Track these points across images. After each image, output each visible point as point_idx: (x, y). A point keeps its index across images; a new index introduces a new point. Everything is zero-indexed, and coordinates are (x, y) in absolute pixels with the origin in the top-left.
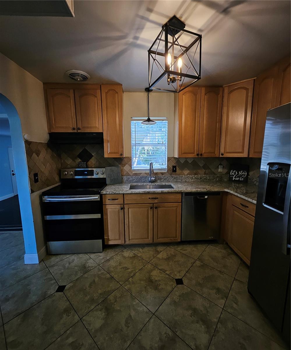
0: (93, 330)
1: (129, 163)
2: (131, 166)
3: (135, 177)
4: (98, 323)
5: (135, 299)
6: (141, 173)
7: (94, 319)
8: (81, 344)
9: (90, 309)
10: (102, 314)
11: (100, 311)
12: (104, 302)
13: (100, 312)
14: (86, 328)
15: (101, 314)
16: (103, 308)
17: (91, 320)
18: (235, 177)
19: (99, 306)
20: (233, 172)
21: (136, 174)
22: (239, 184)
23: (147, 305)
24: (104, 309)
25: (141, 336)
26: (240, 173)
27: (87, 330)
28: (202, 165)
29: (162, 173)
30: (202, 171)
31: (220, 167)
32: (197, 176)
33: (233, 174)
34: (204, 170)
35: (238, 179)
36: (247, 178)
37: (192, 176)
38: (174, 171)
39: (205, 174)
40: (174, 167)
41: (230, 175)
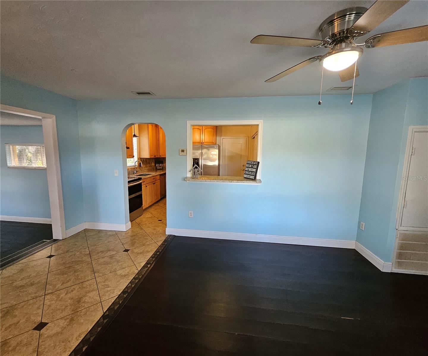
26: (160, 165)
28: (148, 162)
29: (136, 168)
30: (148, 165)
31: (153, 162)
32: (148, 168)
33: (157, 166)
34: (149, 165)
35: (160, 168)
36: (163, 167)
37: (146, 168)
38: (140, 166)
39: (149, 167)
40: (140, 164)
41: (156, 167)
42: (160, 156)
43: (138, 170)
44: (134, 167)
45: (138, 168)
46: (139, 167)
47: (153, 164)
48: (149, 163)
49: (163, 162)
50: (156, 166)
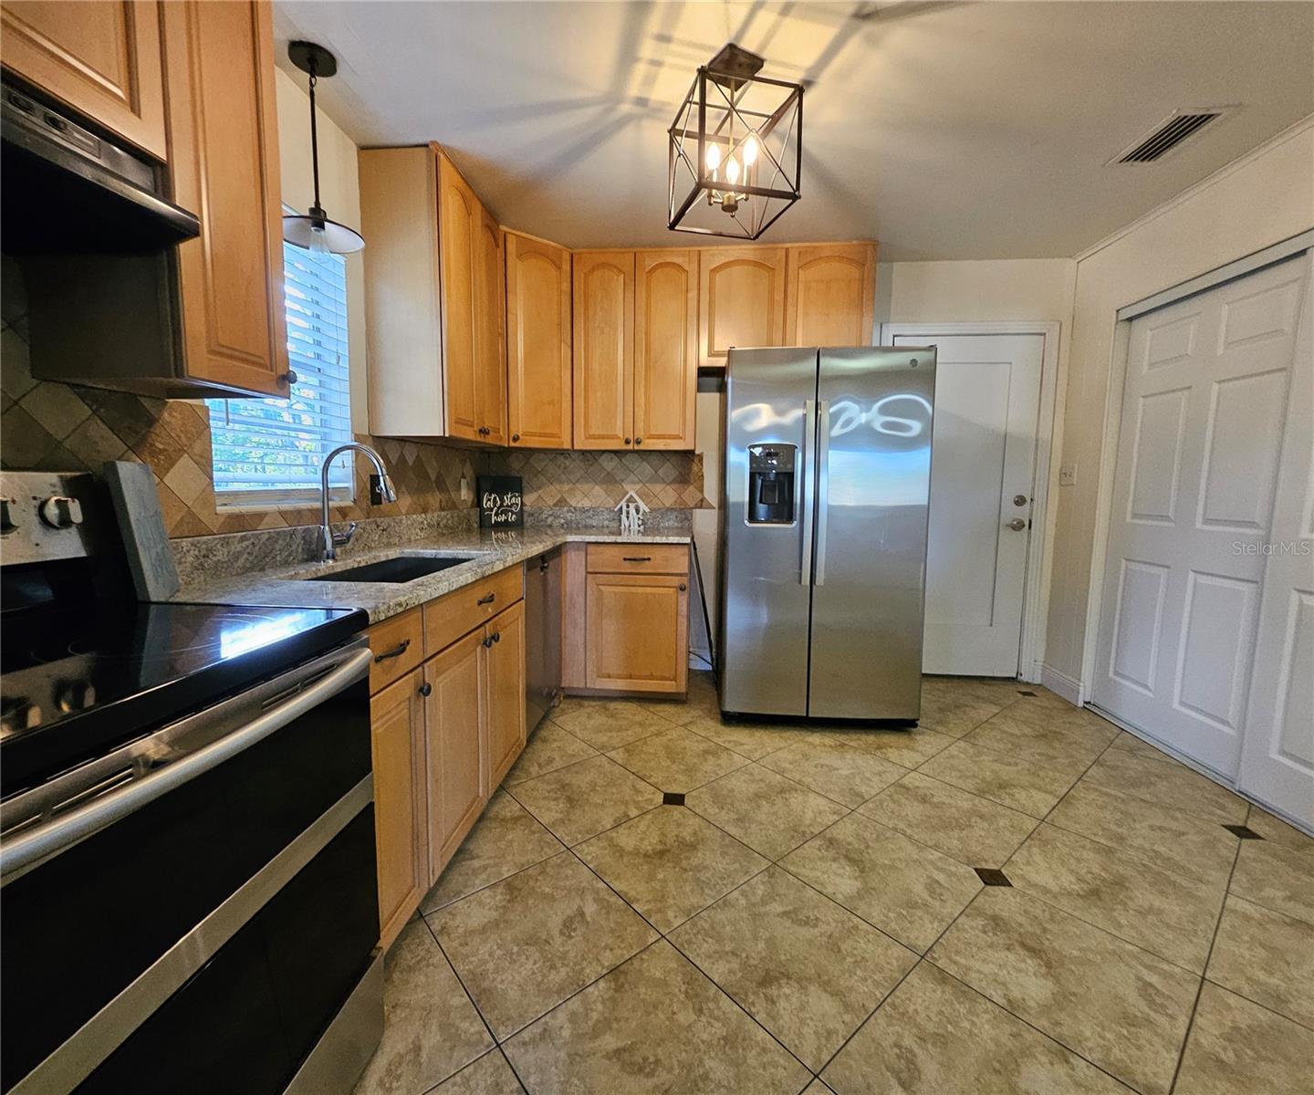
0: (847, 1018)
1: (197, 447)
2: (205, 464)
3: (243, 539)
4: (822, 1004)
5: (726, 900)
6: (261, 516)
7: (809, 1021)
8: (898, 1052)
9: (772, 1044)
10: (785, 994)
11: (773, 1002)
12: (736, 994)
13: (782, 1004)
14: (843, 1046)
15: (787, 996)
16: (765, 995)
17: (814, 1032)
18: (496, 514)
19: (753, 1010)
20: (489, 500)
21: (239, 522)
22: (506, 533)
23: (747, 872)
24: (769, 991)
25: (834, 894)
26: (507, 502)
27: (850, 1038)
28: (433, 477)
29: (343, 512)
30: (434, 499)
31: (464, 483)
32: (432, 517)
33: (490, 504)
34: (438, 496)
35: (503, 518)
36: (521, 513)
37: (421, 517)
38: (376, 499)
39: (442, 509)
40: (375, 480)
41: (482, 510)
42: (516, 439)
43: (352, 525)
44: (318, 505)
45: (358, 512)
46: (366, 502)
47: (465, 494)
48: (440, 485)
49: (520, 480)
50: (479, 503)
